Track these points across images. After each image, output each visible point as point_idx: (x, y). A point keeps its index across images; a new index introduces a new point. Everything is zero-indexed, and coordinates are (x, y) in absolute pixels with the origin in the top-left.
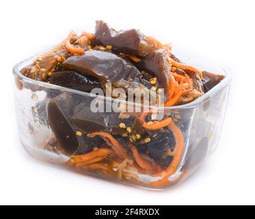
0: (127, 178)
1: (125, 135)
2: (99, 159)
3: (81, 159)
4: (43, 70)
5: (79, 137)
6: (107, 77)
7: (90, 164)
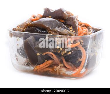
0: (61, 73)
1: (59, 52)
2: (48, 65)
3: (40, 67)
4: (21, 28)
5: (38, 56)
6: (50, 27)
7: (44, 69)
